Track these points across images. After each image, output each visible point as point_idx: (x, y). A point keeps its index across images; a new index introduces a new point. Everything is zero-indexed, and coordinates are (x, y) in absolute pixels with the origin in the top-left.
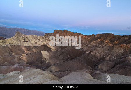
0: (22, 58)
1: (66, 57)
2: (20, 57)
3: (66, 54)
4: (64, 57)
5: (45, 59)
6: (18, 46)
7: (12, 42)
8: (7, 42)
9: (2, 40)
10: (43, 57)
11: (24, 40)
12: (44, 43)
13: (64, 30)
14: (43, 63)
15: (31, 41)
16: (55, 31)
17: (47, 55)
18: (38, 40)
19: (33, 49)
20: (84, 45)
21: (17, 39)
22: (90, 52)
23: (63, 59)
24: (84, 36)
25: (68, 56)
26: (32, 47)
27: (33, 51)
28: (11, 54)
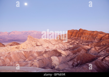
0: (34, 64)
1: (76, 63)
2: (33, 63)
3: (75, 60)
4: (73, 63)
5: (55, 64)
6: (31, 51)
7: (25, 47)
8: (20, 47)
9: (16, 46)
10: (52, 63)
11: (36, 44)
12: (57, 47)
13: (80, 30)
14: (53, 68)
15: (43, 45)
16: (68, 31)
17: (56, 60)
18: (51, 44)
19: (44, 55)
20: (101, 48)
21: (29, 44)
22: (105, 57)
23: (73, 65)
24: (107, 35)
25: (79, 62)
26: (43, 52)
27: (44, 57)
28: (25, 60)
